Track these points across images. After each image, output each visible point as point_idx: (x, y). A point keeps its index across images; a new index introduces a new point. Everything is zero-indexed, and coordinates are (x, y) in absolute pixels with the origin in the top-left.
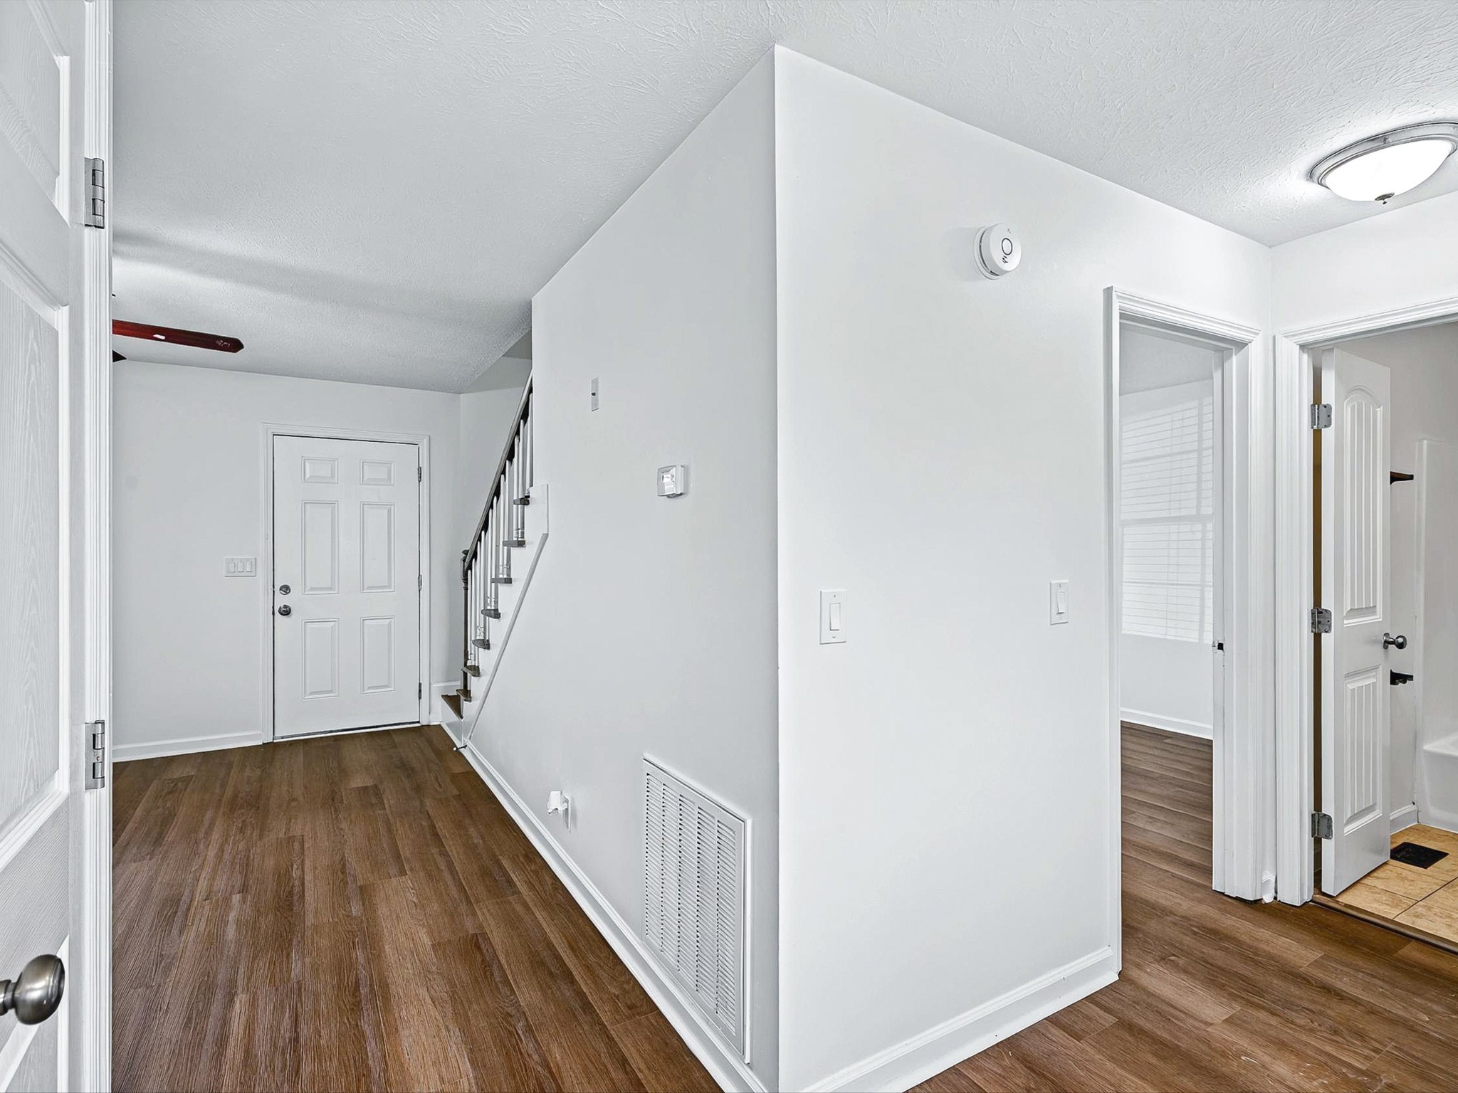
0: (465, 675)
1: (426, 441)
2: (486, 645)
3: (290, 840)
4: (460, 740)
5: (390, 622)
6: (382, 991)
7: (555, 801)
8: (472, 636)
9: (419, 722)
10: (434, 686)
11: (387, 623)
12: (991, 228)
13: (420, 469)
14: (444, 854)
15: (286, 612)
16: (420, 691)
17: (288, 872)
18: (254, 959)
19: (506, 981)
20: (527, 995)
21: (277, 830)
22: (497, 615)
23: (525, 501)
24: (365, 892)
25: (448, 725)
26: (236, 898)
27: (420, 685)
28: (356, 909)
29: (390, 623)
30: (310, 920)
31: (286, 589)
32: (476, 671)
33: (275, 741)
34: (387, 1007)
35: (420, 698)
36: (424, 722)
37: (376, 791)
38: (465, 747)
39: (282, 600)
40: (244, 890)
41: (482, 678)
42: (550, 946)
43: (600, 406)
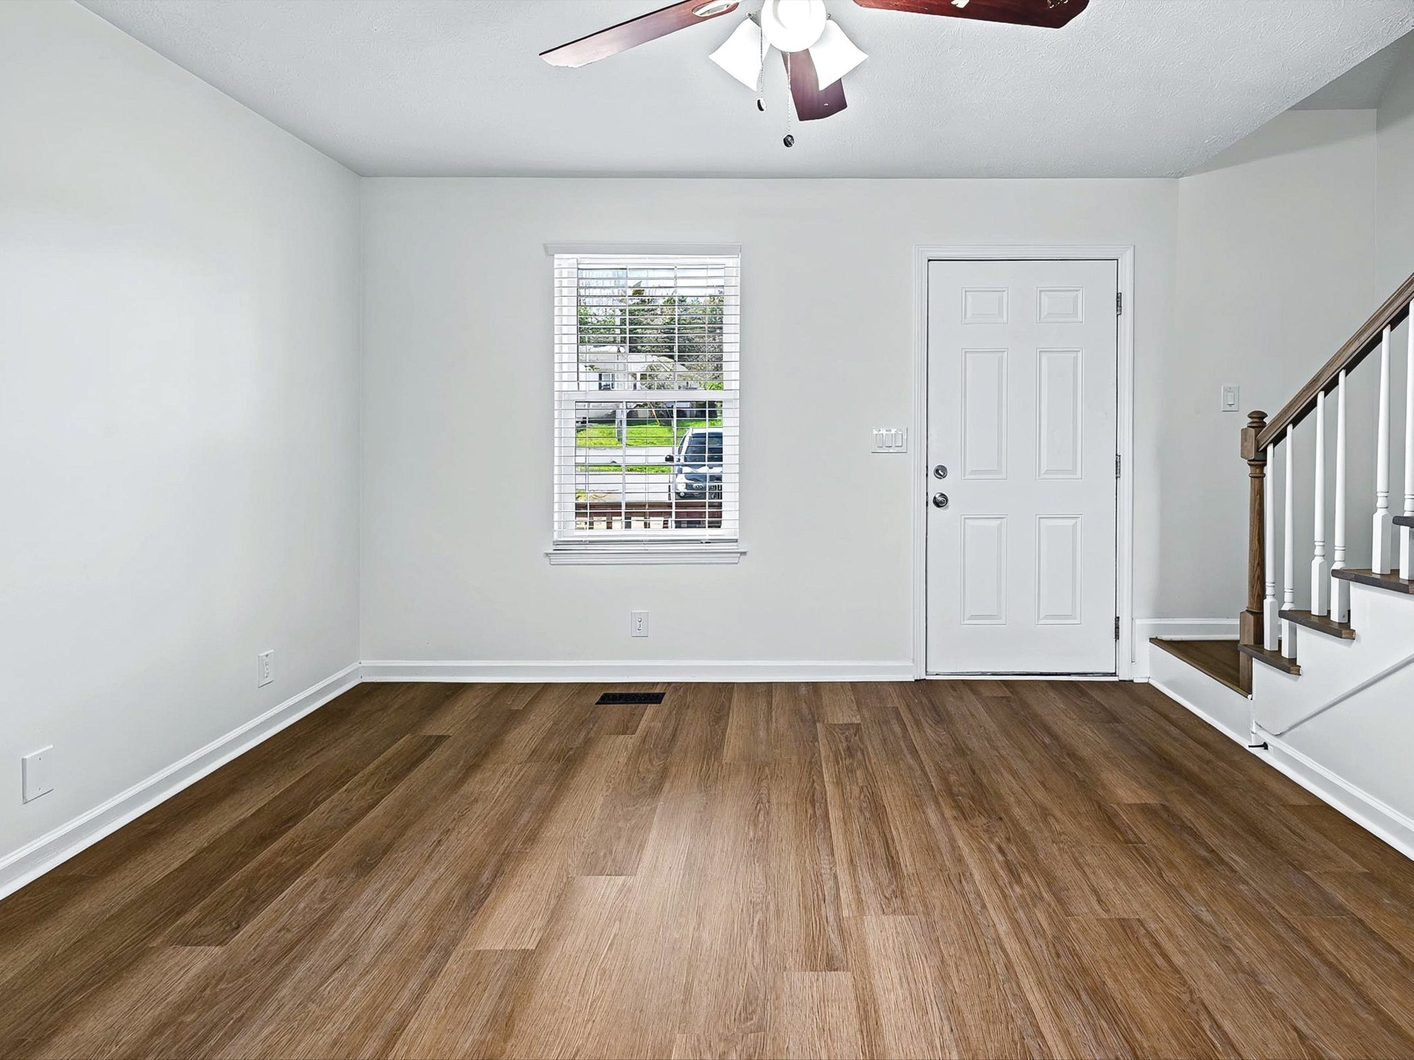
1: (1130, 253)
5: (1076, 522)
9: (1114, 674)
10: (1138, 622)
11: (1072, 524)
13: (1119, 297)
15: (940, 502)
16: (1117, 628)
27: (1117, 619)
29: (1075, 526)
31: (942, 471)
33: (928, 678)
35: (1117, 637)
36: (1123, 675)
39: (937, 487)
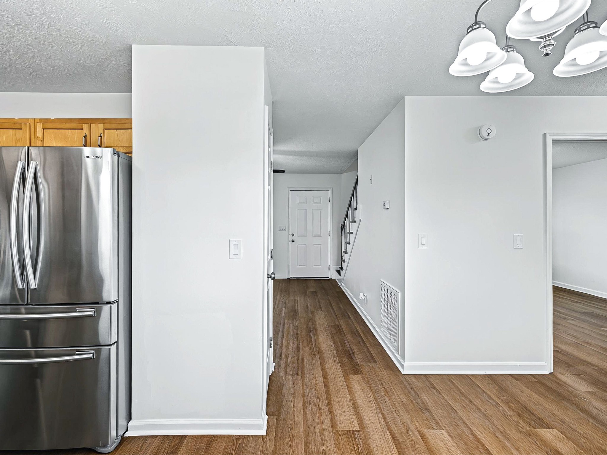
0: (342, 262)
1: (332, 189)
2: (346, 253)
3: (295, 300)
4: (340, 283)
5: (321, 246)
6: (315, 330)
7: (361, 295)
8: (343, 250)
9: (329, 278)
10: (333, 266)
12: (483, 126)
13: (329, 199)
14: (333, 309)
15: (293, 241)
16: (329, 268)
17: (295, 306)
18: (288, 319)
19: (345, 334)
20: (349, 337)
21: (292, 298)
22: (349, 243)
23: (356, 209)
24: (313, 313)
25: (337, 279)
26: (284, 309)
27: (329, 266)
28: (310, 315)
30: (300, 315)
31: (293, 235)
32: (344, 261)
33: (290, 278)
34: (317, 333)
35: (329, 270)
37: (316, 292)
38: (342, 285)
39: (292, 238)
40: (285, 307)
41: (346, 262)
42: (357, 330)
43: (372, 183)
